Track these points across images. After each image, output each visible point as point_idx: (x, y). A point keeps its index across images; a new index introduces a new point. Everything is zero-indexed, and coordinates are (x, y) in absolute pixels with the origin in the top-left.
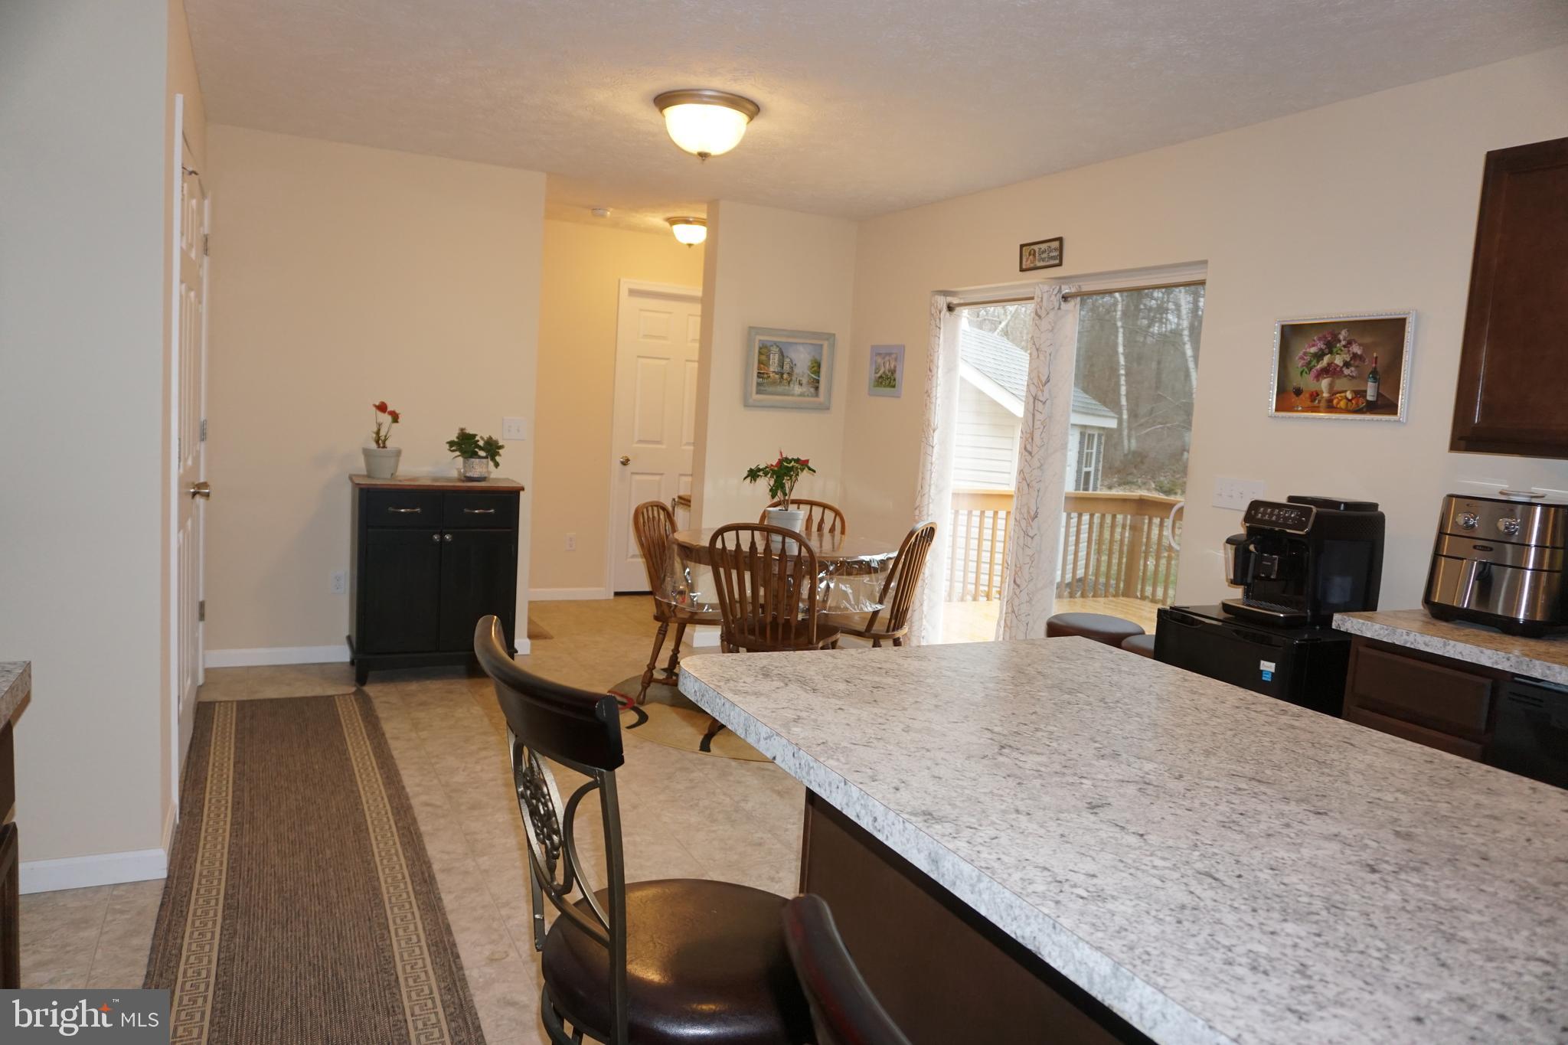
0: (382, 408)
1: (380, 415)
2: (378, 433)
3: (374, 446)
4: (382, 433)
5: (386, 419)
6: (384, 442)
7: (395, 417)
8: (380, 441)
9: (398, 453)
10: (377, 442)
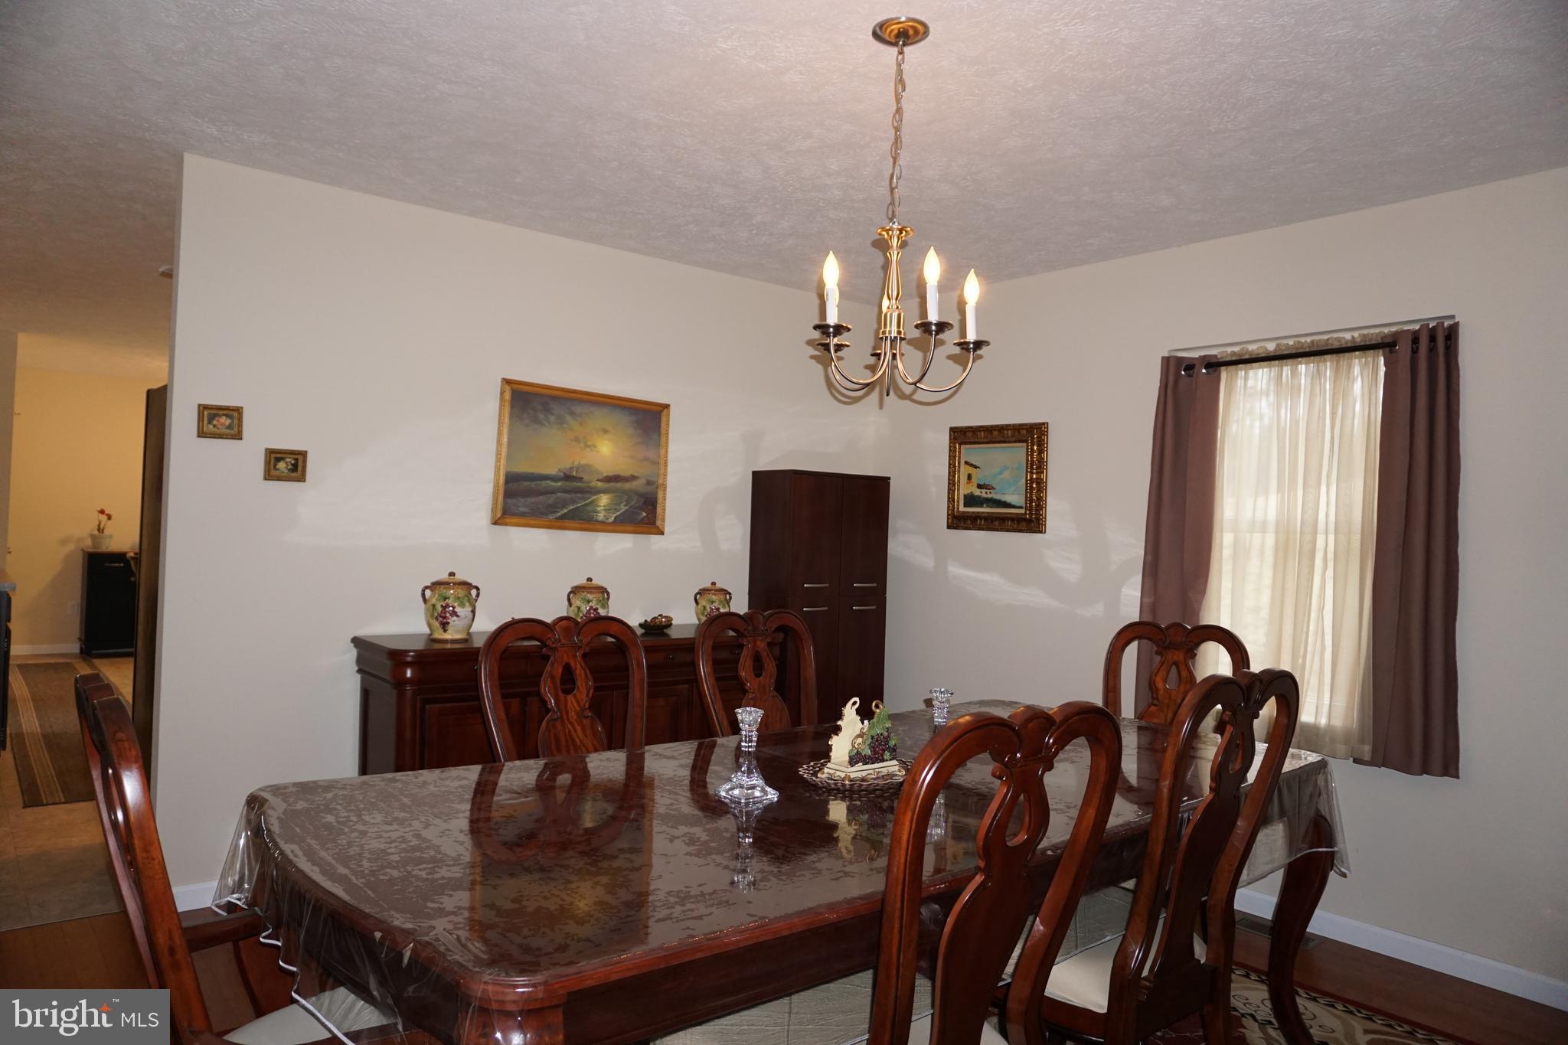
0: (102, 512)
1: (100, 515)
2: (99, 525)
3: (96, 532)
4: (102, 526)
5: (104, 518)
6: (103, 530)
7: (109, 517)
8: (100, 530)
9: (111, 536)
10: (99, 530)
